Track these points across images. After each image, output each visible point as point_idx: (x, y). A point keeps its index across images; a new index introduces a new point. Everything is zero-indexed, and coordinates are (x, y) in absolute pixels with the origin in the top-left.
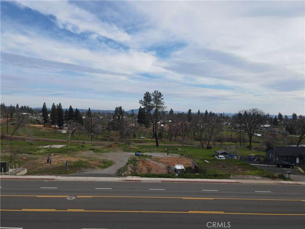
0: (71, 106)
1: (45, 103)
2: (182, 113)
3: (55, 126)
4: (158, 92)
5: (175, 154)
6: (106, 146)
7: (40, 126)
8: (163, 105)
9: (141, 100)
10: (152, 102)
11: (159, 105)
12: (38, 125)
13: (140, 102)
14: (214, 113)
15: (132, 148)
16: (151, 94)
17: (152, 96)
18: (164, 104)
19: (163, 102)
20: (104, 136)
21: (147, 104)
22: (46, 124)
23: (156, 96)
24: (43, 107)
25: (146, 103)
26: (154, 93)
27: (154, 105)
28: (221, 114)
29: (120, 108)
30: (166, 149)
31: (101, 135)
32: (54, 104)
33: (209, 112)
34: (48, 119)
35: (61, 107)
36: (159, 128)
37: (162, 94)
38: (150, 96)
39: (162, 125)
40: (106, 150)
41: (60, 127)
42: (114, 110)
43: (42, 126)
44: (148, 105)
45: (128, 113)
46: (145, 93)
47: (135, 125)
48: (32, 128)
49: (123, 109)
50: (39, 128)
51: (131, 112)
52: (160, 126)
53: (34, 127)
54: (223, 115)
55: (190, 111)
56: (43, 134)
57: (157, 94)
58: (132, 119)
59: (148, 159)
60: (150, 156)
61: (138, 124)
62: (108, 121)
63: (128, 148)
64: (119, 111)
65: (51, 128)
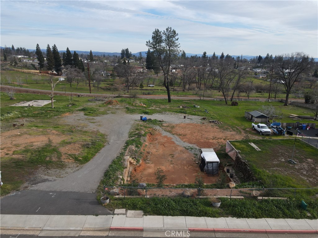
0: (68, 49)
1: (38, 44)
2: (195, 55)
3: (52, 72)
4: (171, 30)
5: (193, 117)
6: (105, 103)
7: (35, 71)
8: (178, 49)
9: (148, 41)
10: (163, 44)
11: (173, 48)
12: (33, 71)
13: (147, 45)
14: (231, 55)
15: (138, 106)
16: (162, 33)
17: (163, 35)
18: (179, 46)
19: (178, 43)
20: (108, 85)
21: (156, 47)
22: (42, 69)
23: (169, 36)
24: (37, 50)
25: (156, 45)
26: (166, 31)
27: (166, 48)
28: (239, 57)
29: (127, 50)
30: (181, 107)
31: (104, 82)
32: (48, 45)
33: (225, 55)
34: (45, 63)
35: (57, 49)
36: (170, 74)
37: (177, 33)
38: (160, 35)
39: (174, 70)
40: (102, 110)
41: (58, 73)
42: (120, 52)
43: (38, 71)
44: (158, 48)
45: (136, 56)
46: (154, 31)
47: (143, 70)
48: (26, 74)
49: (129, 52)
50: (34, 74)
51: (139, 55)
52: (171, 71)
53: (29, 73)
54: (240, 58)
55: (205, 53)
56: (37, 82)
57: (170, 32)
58: (140, 62)
59: (158, 128)
60: (160, 121)
61: (146, 69)
62: (113, 66)
63: (132, 105)
64: (126, 54)
65: (48, 74)
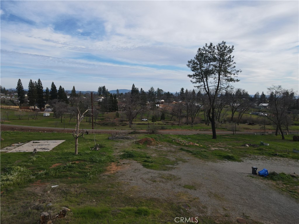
1: (19, 80)
3: (35, 107)
7: (15, 107)
12: (12, 107)
22: (22, 105)
32: (31, 81)
34: (25, 99)
35: (41, 84)
39: (158, 105)
41: (41, 109)
43: (18, 107)
50: (14, 110)
56: (20, 118)
64: (103, 91)
65: (30, 109)
